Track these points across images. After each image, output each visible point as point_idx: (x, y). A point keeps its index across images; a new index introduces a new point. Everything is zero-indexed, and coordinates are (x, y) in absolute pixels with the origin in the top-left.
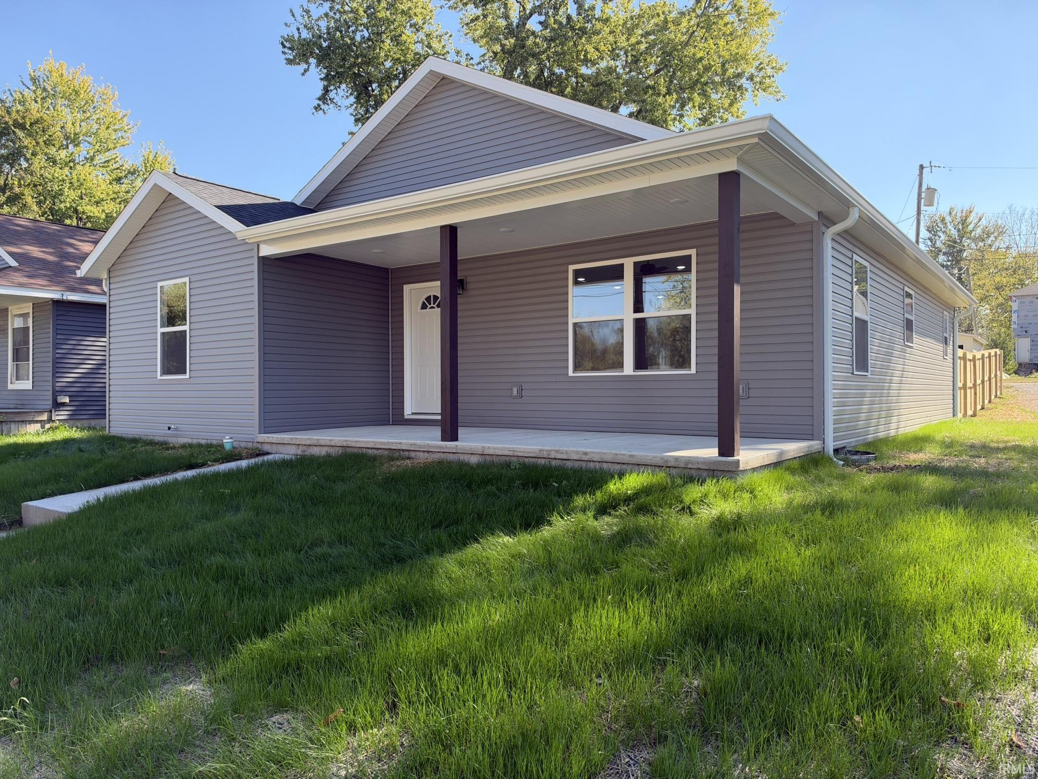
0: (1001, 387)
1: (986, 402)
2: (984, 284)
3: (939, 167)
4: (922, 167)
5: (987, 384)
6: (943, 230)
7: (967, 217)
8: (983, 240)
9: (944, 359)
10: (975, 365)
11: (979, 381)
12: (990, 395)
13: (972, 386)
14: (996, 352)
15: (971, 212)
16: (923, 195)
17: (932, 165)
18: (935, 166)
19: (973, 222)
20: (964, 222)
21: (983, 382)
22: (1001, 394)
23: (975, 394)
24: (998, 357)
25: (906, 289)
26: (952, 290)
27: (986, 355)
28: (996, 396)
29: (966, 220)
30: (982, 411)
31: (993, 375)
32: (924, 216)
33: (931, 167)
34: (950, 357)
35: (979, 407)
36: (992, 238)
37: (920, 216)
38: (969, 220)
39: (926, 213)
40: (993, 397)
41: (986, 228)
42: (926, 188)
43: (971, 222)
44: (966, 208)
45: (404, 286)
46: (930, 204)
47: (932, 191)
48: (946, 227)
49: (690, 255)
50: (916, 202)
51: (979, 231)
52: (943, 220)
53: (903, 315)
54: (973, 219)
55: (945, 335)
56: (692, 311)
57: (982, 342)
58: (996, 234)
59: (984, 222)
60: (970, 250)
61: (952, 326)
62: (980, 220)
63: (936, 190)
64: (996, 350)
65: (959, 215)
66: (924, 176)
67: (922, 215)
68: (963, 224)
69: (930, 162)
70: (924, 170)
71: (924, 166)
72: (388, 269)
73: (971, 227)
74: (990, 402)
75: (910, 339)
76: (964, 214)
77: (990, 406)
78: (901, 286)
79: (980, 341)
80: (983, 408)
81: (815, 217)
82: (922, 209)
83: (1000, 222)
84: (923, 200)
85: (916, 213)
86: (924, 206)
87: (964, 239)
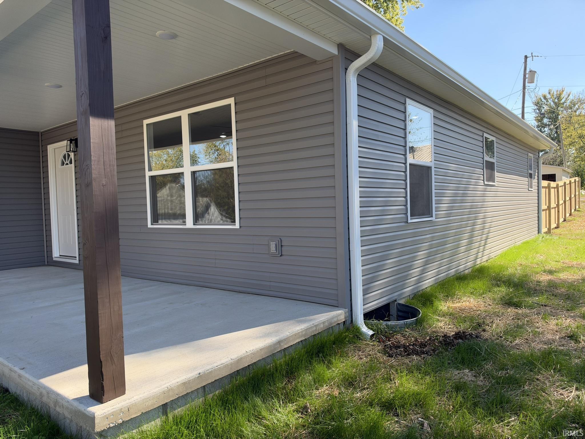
0: (579, 201)
1: (568, 215)
2: (571, 135)
3: (538, 56)
4: (526, 57)
5: (568, 203)
6: (546, 103)
7: (560, 94)
8: (571, 108)
9: (529, 190)
10: (558, 191)
11: (561, 202)
12: (571, 210)
13: (555, 206)
14: (575, 180)
15: (563, 91)
16: (527, 76)
17: (533, 55)
18: (535, 56)
19: (565, 97)
20: (559, 97)
21: (565, 202)
22: (579, 207)
23: (558, 212)
24: (577, 183)
25: (485, 135)
26: (537, 139)
27: (568, 182)
28: (575, 210)
29: (560, 96)
30: (564, 223)
31: (573, 196)
32: (528, 90)
33: (533, 57)
34: (535, 188)
35: (561, 220)
36: (577, 106)
37: (525, 90)
38: (562, 96)
39: (529, 87)
40: (573, 211)
41: (573, 101)
42: (529, 71)
43: (564, 98)
44: (560, 89)
45: (48, 146)
46: (532, 82)
47: (533, 73)
48: (547, 101)
49: (230, 105)
50: (522, 81)
51: (568, 103)
52: (545, 97)
53: (483, 158)
54: (564, 95)
55: (530, 172)
56: (234, 164)
57: (568, 171)
58: (579, 104)
59: (571, 97)
60: (563, 114)
61: (536, 164)
62: (569, 96)
63: (536, 72)
64: (575, 178)
65: (555, 93)
66: (527, 63)
67: (526, 89)
68: (558, 99)
69: (532, 53)
70: (528, 59)
71: (528, 56)
72: (38, 133)
73: (563, 101)
74: (570, 215)
75: (491, 178)
76: (558, 93)
77: (570, 218)
78: (481, 133)
79: (567, 170)
80: (565, 220)
81: (334, 50)
82: (526, 86)
83: (581, 96)
84: (527, 79)
85: (522, 88)
86: (528, 83)
87: (559, 108)
